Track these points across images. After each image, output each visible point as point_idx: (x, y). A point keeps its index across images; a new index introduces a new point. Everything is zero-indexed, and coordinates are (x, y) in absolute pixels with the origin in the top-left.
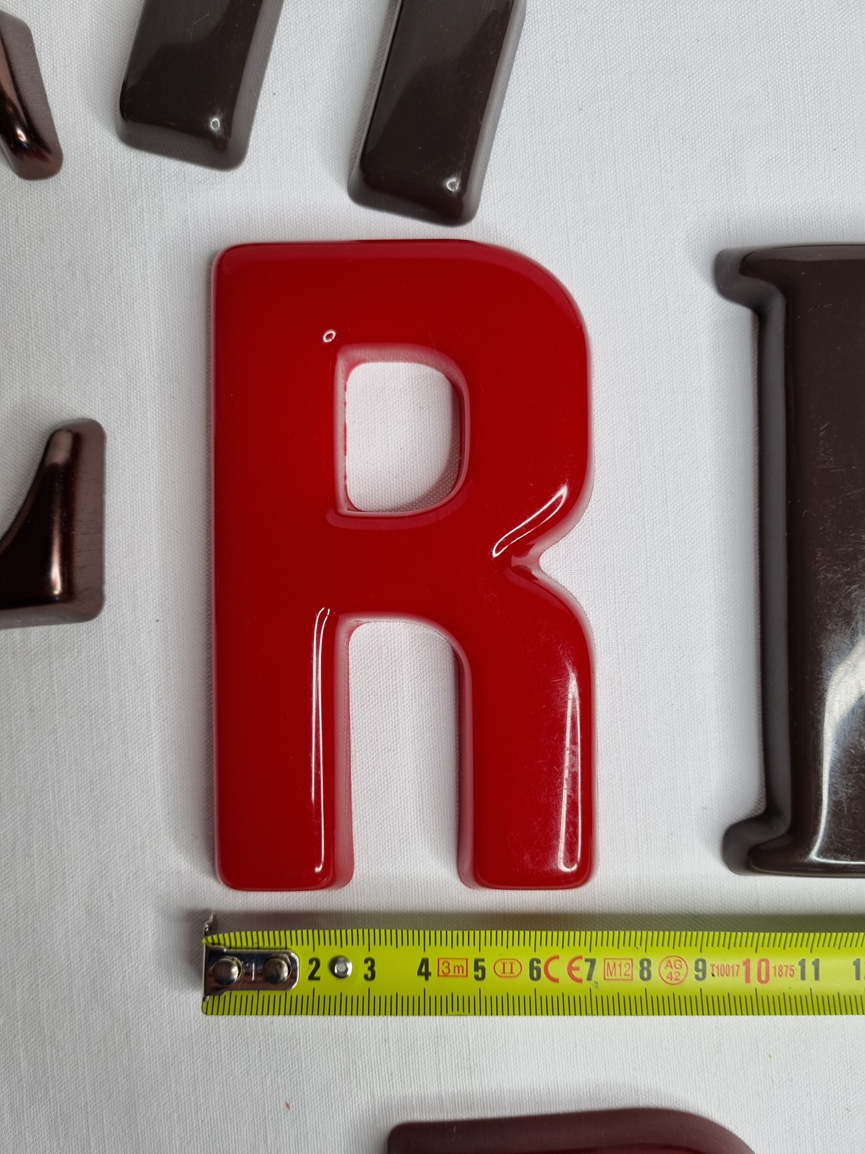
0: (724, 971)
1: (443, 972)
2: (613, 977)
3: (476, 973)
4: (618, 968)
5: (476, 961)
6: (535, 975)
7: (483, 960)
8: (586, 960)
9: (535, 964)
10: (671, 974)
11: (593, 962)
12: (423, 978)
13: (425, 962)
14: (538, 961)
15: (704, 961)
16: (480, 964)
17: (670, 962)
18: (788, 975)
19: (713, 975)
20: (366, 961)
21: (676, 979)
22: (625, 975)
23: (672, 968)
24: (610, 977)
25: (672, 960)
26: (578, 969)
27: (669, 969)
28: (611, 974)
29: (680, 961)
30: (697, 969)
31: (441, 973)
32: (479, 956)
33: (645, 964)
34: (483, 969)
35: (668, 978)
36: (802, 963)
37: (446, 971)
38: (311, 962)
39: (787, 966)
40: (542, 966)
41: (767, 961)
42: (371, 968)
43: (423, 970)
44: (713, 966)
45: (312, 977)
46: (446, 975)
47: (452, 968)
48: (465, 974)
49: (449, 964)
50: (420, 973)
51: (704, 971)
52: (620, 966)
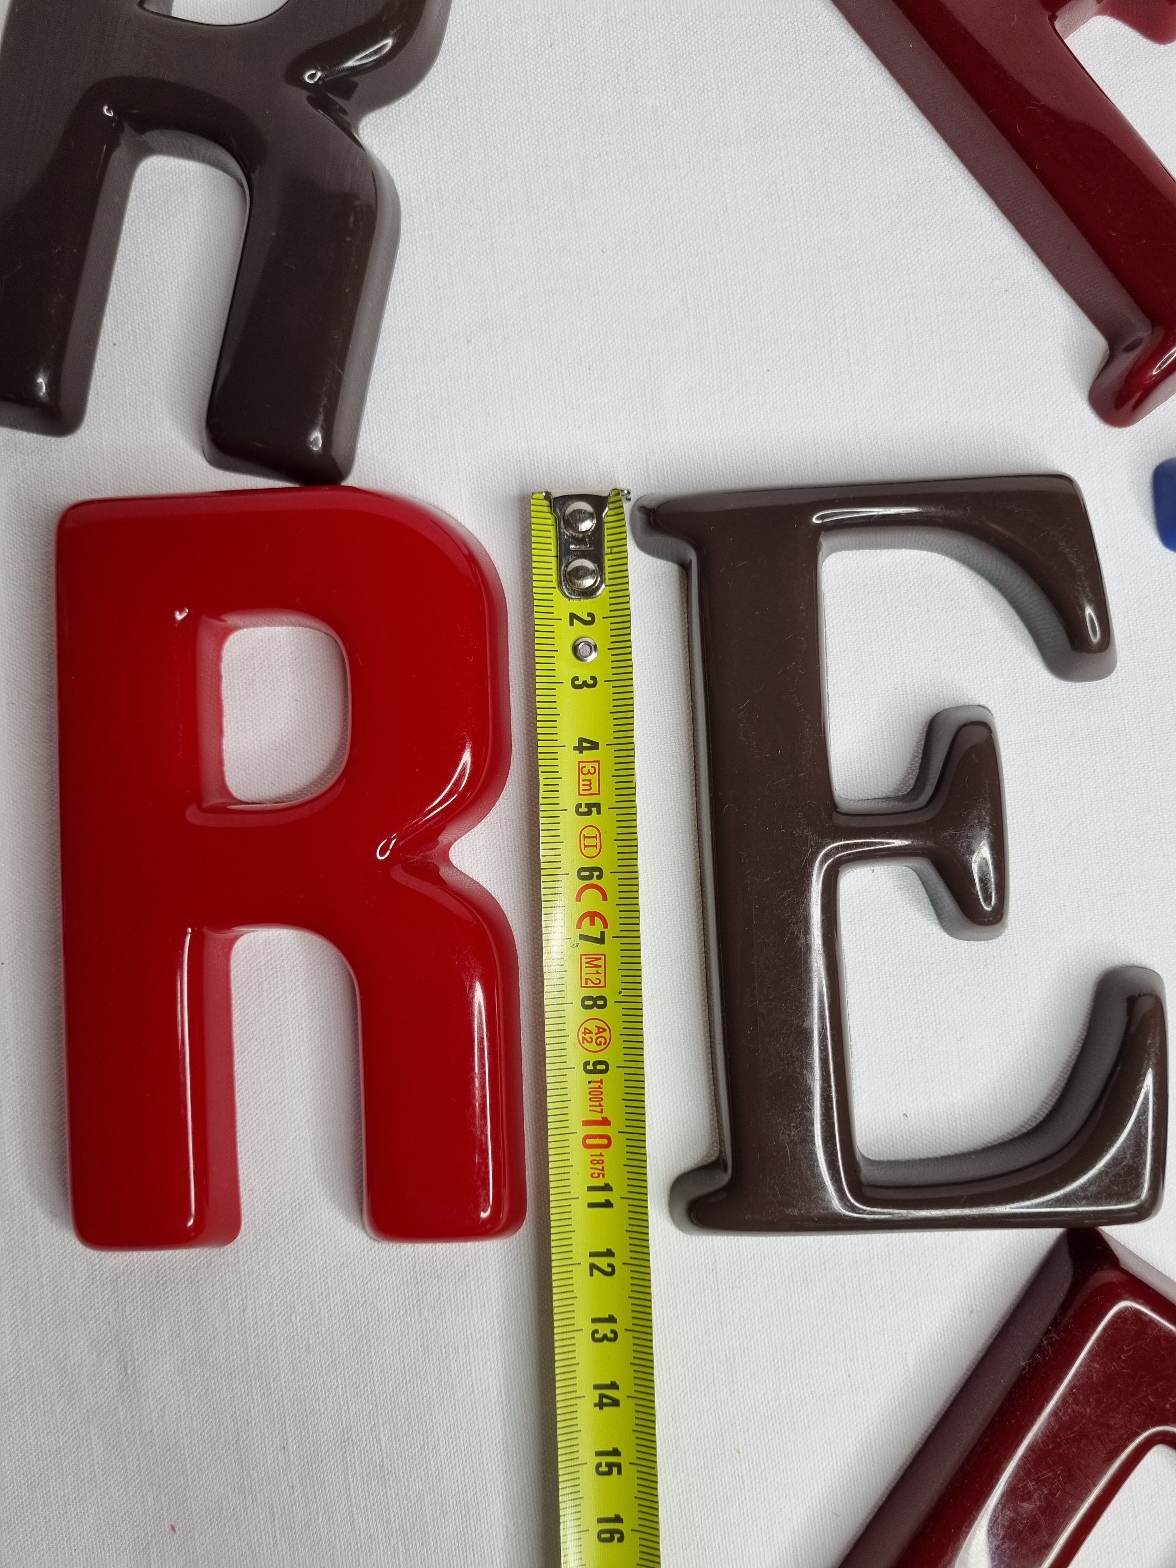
0: (596, 1095)
1: (585, 767)
2: (584, 965)
3: (583, 806)
4: (594, 970)
5: (598, 805)
6: (583, 874)
7: (599, 812)
8: (602, 933)
9: (596, 874)
10: (591, 1032)
11: (601, 940)
12: (577, 745)
13: (594, 746)
14: (599, 877)
15: (606, 1071)
16: (594, 810)
17: (605, 1030)
18: (593, 1171)
19: (590, 1082)
20: (593, 678)
21: (584, 1039)
22: (587, 979)
23: (596, 1034)
24: (584, 961)
25: (606, 1034)
26: (592, 923)
27: (595, 1030)
28: (586, 963)
29: (604, 1044)
30: (596, 1063)
31: (582, 765)
32: (603, 809)
33: (600, 1002)
34: (589, 813)
35: (585, 1029)
36: (607, 1188)
37: (585, 771)
38: (589, 614)
39: (603, 1169)
40: (594, 881)
41: (608, 1146)
42: (585, 684)
43: (585, 744)
44: (601, 1082)
45: (573, 616)
46: (580, 770)
47: (589, 777)
48: (582, 792)
49: (592, 774)
50: (581, 740)
51: (594, 1071)
52: (598, 973)
